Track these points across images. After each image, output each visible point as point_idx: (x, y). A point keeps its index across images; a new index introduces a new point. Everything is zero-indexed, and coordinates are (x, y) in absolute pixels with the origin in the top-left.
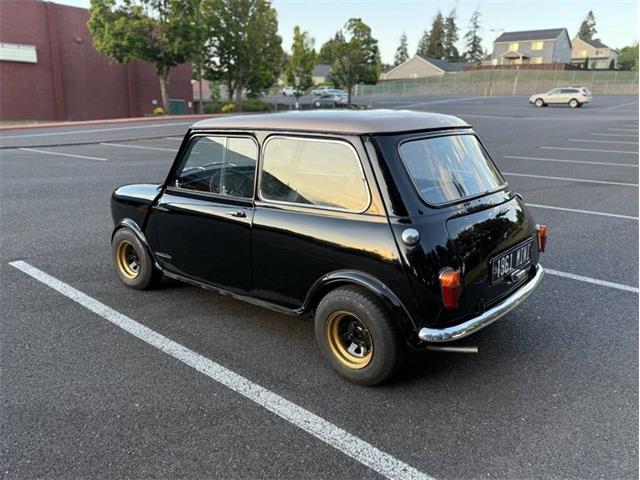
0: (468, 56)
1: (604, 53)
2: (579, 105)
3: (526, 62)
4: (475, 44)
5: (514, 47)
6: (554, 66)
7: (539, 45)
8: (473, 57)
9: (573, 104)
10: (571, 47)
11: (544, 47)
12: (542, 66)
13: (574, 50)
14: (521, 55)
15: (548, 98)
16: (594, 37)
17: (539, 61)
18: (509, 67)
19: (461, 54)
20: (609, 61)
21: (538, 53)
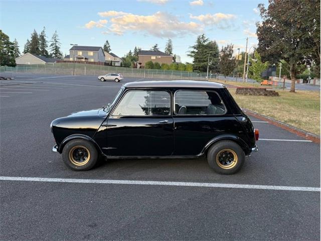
0: (54, 55)
1: (118, 60)
2: (119, 81)
3: (86, 60)
4: (57, 49)
5: (80, 53)
6: (99, 63)
7: (91, 53)
8: (56, 56)
9: (117, 81)
10: (104, 55)
11: (94, 54)
12: (94, 63)
13: (106, 57)
14: (84, 58)
15: (106, 77)
16: (110, 52)
17: (92, 60)
18: (79, 62)
19: (49, 54)
20: (120, 63)
21: (92, 57)
